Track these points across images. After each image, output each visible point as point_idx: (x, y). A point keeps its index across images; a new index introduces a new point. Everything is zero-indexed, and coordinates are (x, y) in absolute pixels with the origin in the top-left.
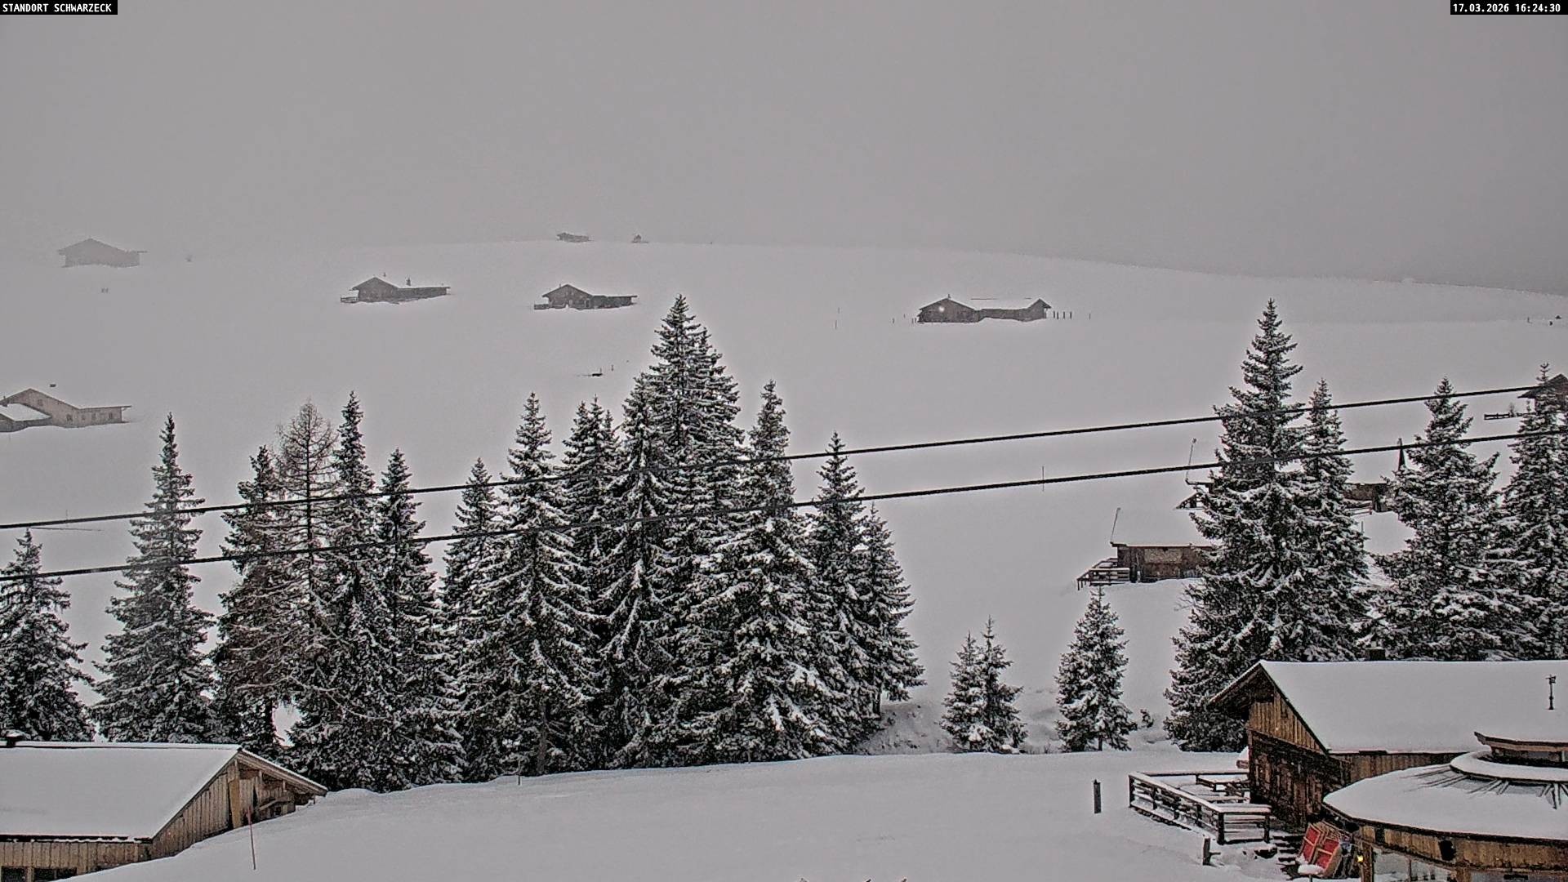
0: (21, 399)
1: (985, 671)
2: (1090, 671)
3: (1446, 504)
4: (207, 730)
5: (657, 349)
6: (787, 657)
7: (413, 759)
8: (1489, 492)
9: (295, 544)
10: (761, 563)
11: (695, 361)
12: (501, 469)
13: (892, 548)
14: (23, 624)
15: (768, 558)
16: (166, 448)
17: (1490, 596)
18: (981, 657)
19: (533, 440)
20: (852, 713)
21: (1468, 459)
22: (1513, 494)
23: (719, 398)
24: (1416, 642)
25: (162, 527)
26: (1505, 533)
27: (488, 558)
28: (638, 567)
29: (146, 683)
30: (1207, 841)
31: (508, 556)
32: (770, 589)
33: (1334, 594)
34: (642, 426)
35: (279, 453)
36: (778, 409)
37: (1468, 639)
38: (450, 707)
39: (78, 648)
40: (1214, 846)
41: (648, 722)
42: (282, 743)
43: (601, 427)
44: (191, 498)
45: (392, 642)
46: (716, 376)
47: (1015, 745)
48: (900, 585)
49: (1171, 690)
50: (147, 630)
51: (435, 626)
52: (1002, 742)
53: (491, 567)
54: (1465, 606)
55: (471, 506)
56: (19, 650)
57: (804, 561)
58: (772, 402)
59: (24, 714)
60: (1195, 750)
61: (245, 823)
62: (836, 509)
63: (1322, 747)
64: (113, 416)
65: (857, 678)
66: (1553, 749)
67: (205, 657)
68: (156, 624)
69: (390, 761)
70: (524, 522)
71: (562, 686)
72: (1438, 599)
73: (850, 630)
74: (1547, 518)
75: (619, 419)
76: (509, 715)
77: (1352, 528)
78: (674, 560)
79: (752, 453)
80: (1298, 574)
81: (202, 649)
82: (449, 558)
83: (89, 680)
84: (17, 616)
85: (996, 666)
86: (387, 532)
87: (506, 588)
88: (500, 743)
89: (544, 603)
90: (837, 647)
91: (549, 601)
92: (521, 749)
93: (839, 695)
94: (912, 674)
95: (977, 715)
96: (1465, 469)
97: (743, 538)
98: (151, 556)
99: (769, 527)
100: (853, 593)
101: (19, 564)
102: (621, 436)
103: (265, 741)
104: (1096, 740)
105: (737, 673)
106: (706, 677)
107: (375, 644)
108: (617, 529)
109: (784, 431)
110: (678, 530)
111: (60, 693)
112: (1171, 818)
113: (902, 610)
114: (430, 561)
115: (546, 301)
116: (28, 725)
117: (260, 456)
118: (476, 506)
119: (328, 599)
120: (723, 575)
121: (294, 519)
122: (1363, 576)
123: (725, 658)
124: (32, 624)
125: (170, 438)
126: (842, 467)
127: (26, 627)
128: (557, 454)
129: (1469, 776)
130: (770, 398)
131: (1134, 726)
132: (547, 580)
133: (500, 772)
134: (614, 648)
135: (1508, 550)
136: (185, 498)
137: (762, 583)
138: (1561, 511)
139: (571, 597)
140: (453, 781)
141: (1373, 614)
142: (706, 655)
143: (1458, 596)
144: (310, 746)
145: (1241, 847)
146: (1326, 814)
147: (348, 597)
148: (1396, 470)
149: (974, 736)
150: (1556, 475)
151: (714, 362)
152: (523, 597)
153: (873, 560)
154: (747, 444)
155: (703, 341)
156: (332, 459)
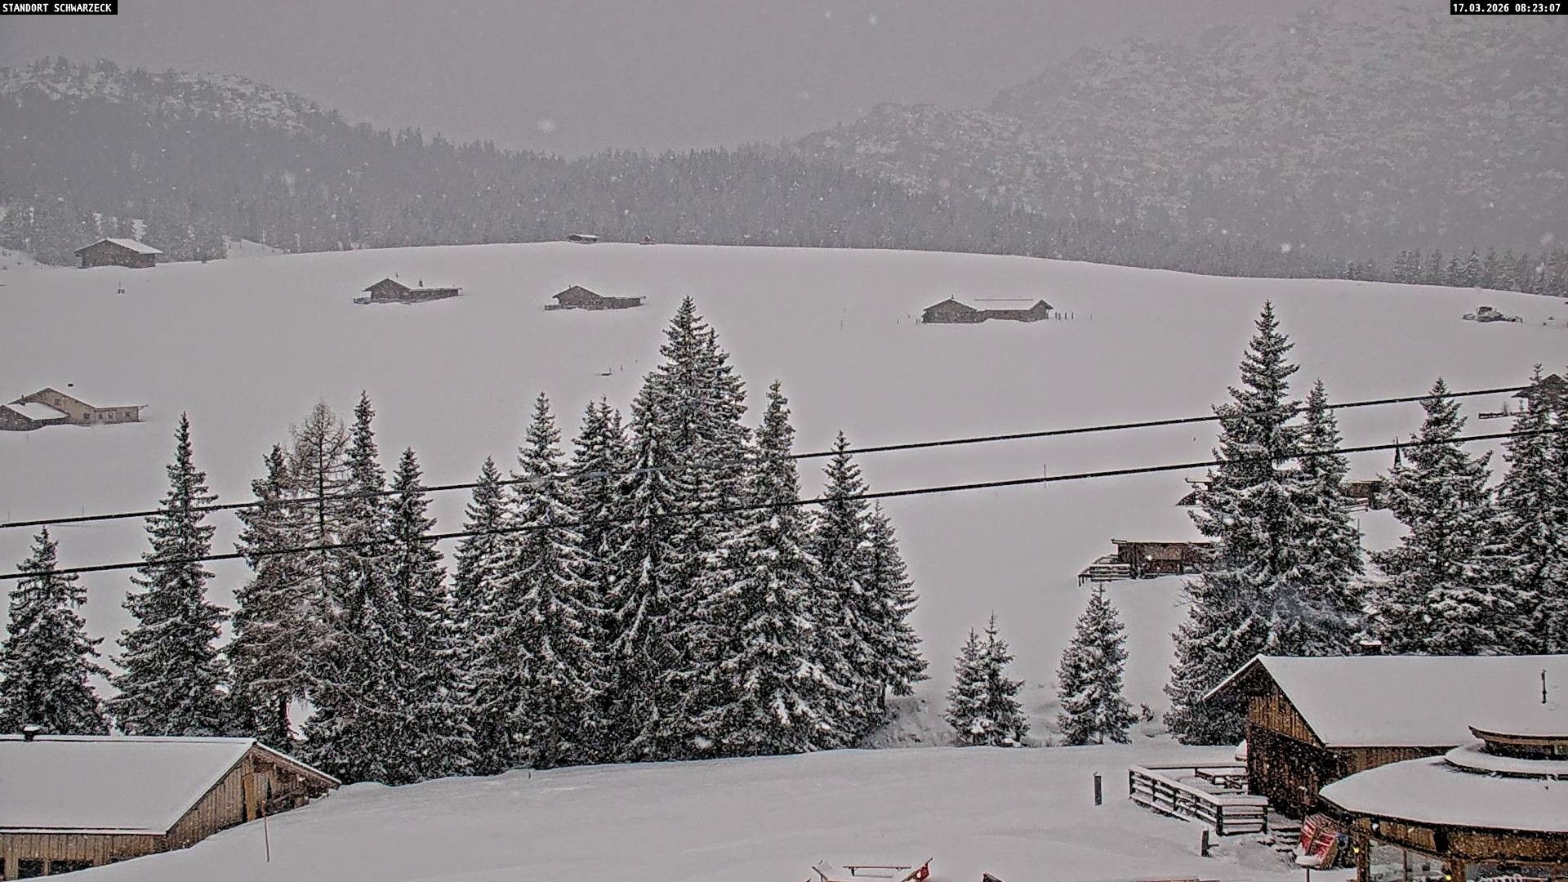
0: (40, 397)
1: (987, 666)
2: (1092, 666)
3: (1441, 502)
4: (221, 724)
5: (665, 349)
6: (794, 652)
7: (425, 753)
8: (1483, 490)
9: (308, 541)
10: (766, 560)
11: (703, 361)
12: (510, 467)
13: (896, 545)
14: (40, 619)
15: (773, 554)
16: (180, 447)
17: (1484, 591)
18: (984, 652)
19: (542, 438)
20: (857, 707)
21: (1462, 457)
22: (1507, 492)
23: (727, 397)
24: (1411, 637)
25: (176, 525)
26: (1499, 530)
27: (498, 555)
28: (647, 563)
29: (162, 679)
30: (1206, 834)
31: (519, 553)
32: (774, 585)
33: (1330, 590)
34: (650, 425)
35: (291, 451)
36: (783, 408)
37: (1463, 634)
38: (462, 701)
39: (95, 642)
40: (1213, 838)
41: (655, 717)
42: (296, 737)
43: (610, 426)
44: (205, 495)
45: (405, 637)
46: (724, 375)
47: (1017, 739)
48: (905, 581)
49: (1171, 685)
50: (163, 625)
51: (447, 622)
52: (1004, 737)
53: (501, 563)
54: (1460, 602)
55: (482, 503)
56: (37, 645)
57: (810, 558)
58: (777, 402)
59: (42, 708)
60: (1194, 744)
61: (259, 815)
62: (840, 506)
63: (1318, 740)
64: (130, 415)
65: (862, 673)
66: (1546, 743)
67: (219, 651)
68: (171, 620)
69: (403, 755)
70: (533, 519)
71: (572, 680)
72: (1432, 595)
73: (855, 626)
74: (1540, 515)
75: (628, 418)
76: (520, 710)
77: (1349, 524)
78: (681, 557)
79: (758, 453)
80: (1295, 570)
81: (215, 644)
82: (460, 554)
83: (107, 674)
84: (35, 612)
85: (999, 661)
86: (399, 529)
87: (516, 584)
88: (510, 737)
89: (554, 600)
90: (843, 642)
91: (558, 597)
92: (532, 743)
93: (844, 690)
94: (915, 669)
95: (980, 708)
96: (1458, 468)
97: (750, 535)
98: (166, 553)
99: (774, 523)
100: (857, 588)
101: (37, 560)
102: (630, 434)
103: (279, 734)
104: (1097, 735)
105: (744, 668)
106: (713, 671)
107: (387, 638)
108: (626, 527)
109: (789, 430)
110: (685, 528)
111: (78, 688)
112: (1170, 810)
113: (906, 606)
114: (441, 557)
115: (556, 302)
116: (46, 719)
117: (274, 454)
118: (487, 503)
119: (341, 596)
120: (729, 571)
121: (306, 516)
122: (1359, 572)
123: (732, 653)
124: (50, 619)
125: (184, 437)
126: (847, 465)
127: (44, 622)
128: (566, 453)
129: (1462, 769)
130: (776, 397)
131: (1134, 720)
132: (556, 577)
133: (511, 766)
134: (624, 644)
135: (1502, 546)
136: (198, 495)
137: (767, 579)
138: (1554, 509)
139: (580, 594)
140: (464, 774)
141: (1370, 610)
142: (714, 651)
143: (1453, 592)
144: (324, 741)
145: (1238, 839)
146: (1323, 807)
147: (361, 593)
148: (1392, 467)
149: (976, 729)
150: (1549, 473)
151: (721, 362)
152: (533, 594)
153: (877, 556)
154: (753, 443)
155: (711, 342)
156: (345, 457)
